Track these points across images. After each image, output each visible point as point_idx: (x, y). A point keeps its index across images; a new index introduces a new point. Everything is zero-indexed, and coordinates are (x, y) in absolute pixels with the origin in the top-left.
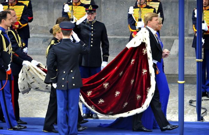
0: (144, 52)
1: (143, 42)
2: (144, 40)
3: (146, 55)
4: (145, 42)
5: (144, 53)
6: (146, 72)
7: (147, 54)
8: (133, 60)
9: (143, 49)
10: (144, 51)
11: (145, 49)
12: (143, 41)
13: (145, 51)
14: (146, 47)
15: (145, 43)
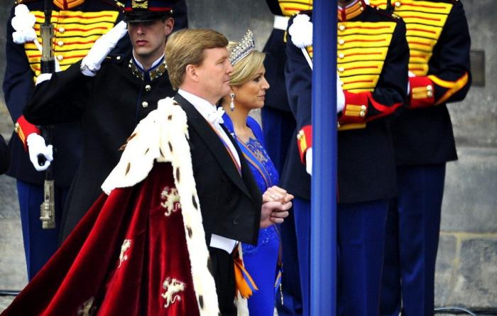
0: (169, 205)
1: (160, 159)
2: (166, 150)
3: (178, 215)
4: (167, 159)
5: (166, 210)
6: (179, 293)
7: (180, 211)
8: (126, 245)
9: (164, 193)
10: (165, 200)
11: (173, 190)
12: (158, 156)
13: (171, 198)
14: (173, 180)
15: (168, 166)
